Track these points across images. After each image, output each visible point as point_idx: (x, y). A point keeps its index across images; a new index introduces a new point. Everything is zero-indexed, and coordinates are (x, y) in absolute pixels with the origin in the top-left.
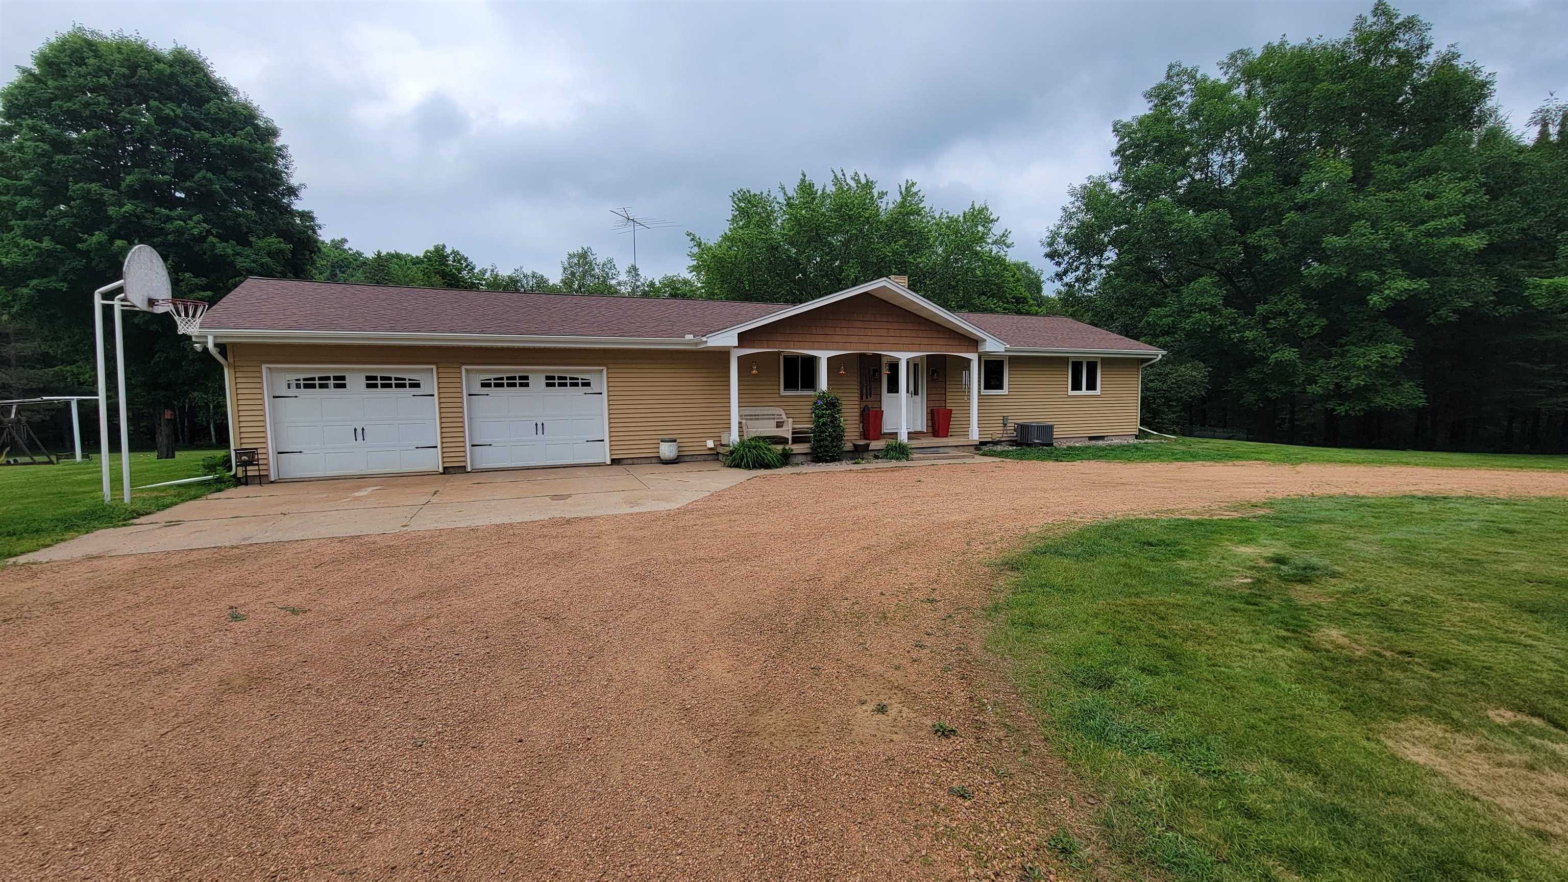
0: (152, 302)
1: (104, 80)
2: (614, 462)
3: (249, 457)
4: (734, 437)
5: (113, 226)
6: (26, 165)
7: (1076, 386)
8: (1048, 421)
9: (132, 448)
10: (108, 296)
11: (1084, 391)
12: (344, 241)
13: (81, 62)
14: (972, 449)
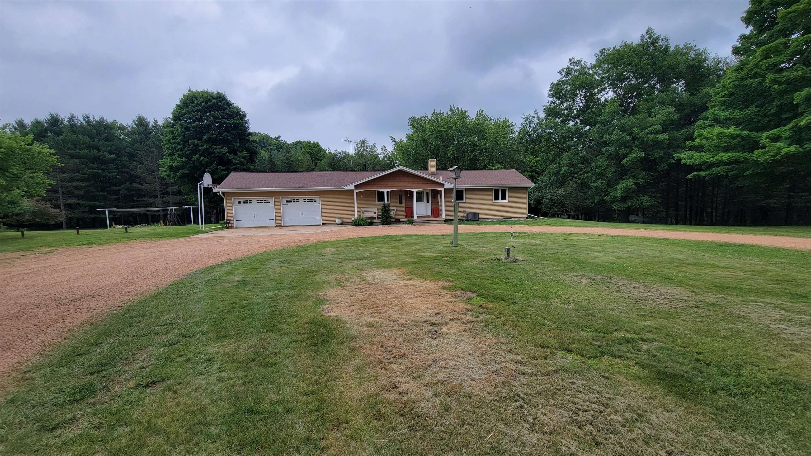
0: (208, 185)
1: (199, 108)
2: (323, 224)
3: (229, 221)
4: (356, 217)
5: (201, 152)
6: (179, 135)
7: (497, 198)
8: (477, 212)
9: (205, 224)
10: (200, 185)
11: (500, 200)
12: (280, 137)
13: (192, 102)
14: (443, 222)
